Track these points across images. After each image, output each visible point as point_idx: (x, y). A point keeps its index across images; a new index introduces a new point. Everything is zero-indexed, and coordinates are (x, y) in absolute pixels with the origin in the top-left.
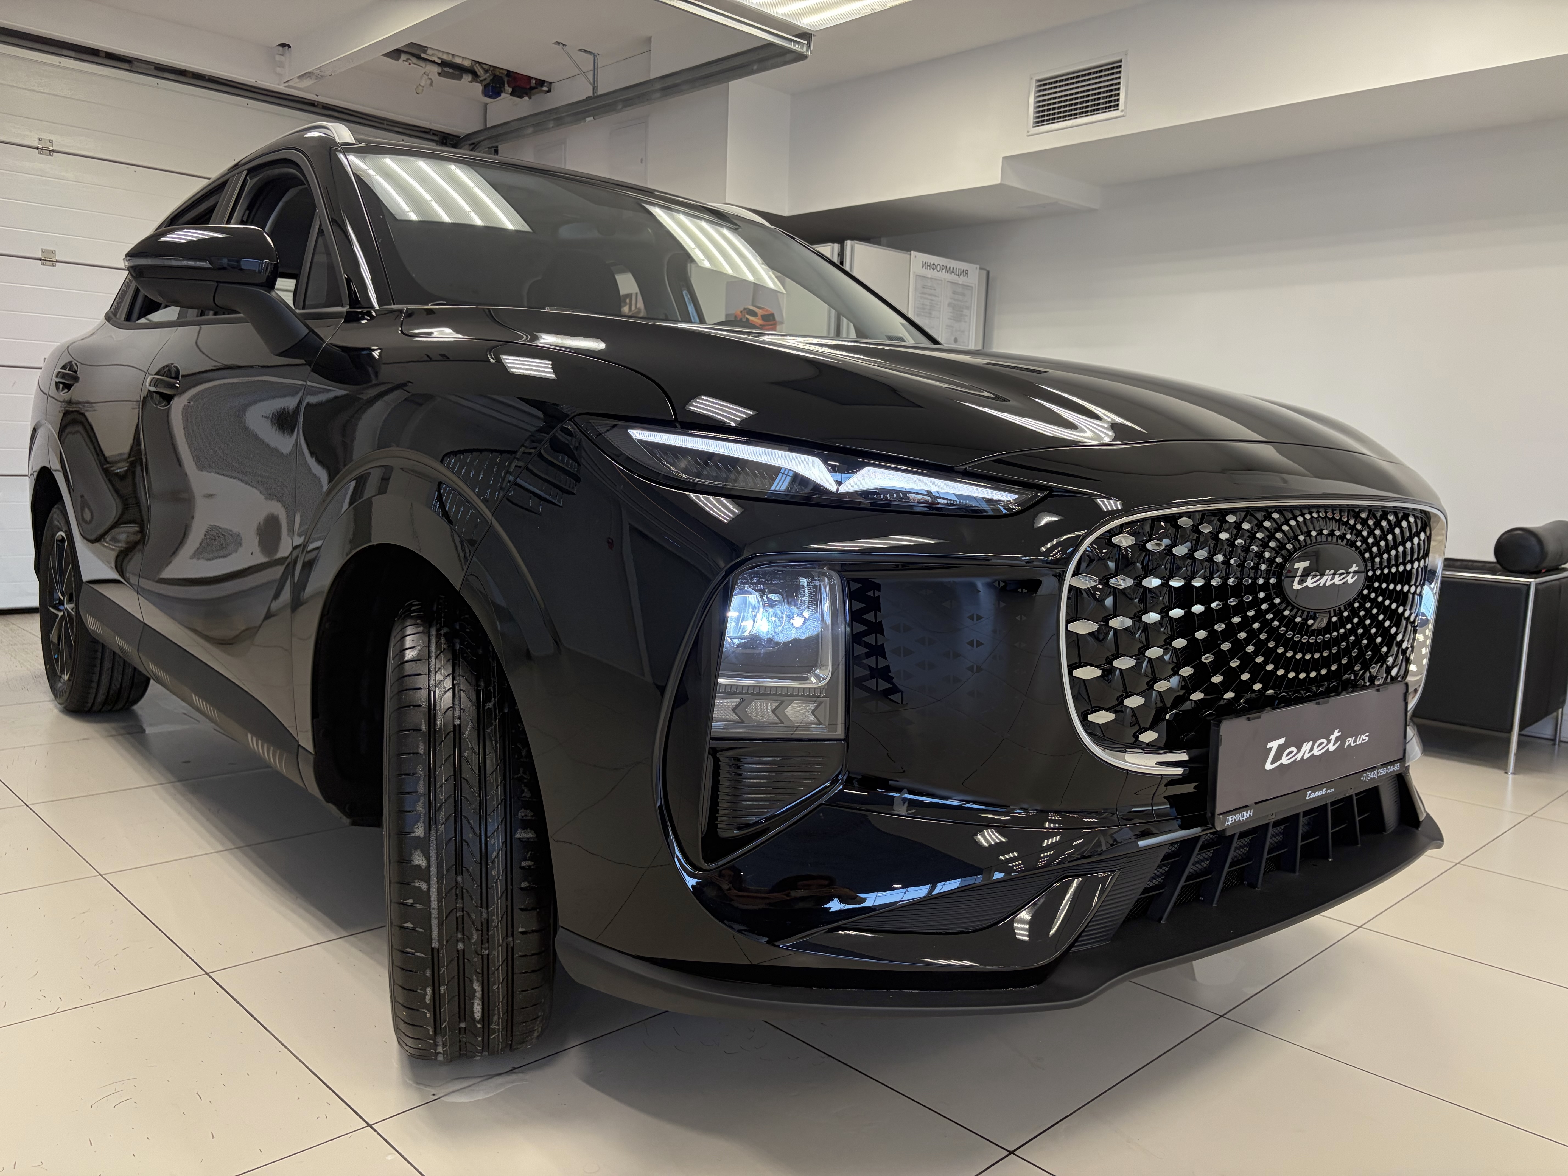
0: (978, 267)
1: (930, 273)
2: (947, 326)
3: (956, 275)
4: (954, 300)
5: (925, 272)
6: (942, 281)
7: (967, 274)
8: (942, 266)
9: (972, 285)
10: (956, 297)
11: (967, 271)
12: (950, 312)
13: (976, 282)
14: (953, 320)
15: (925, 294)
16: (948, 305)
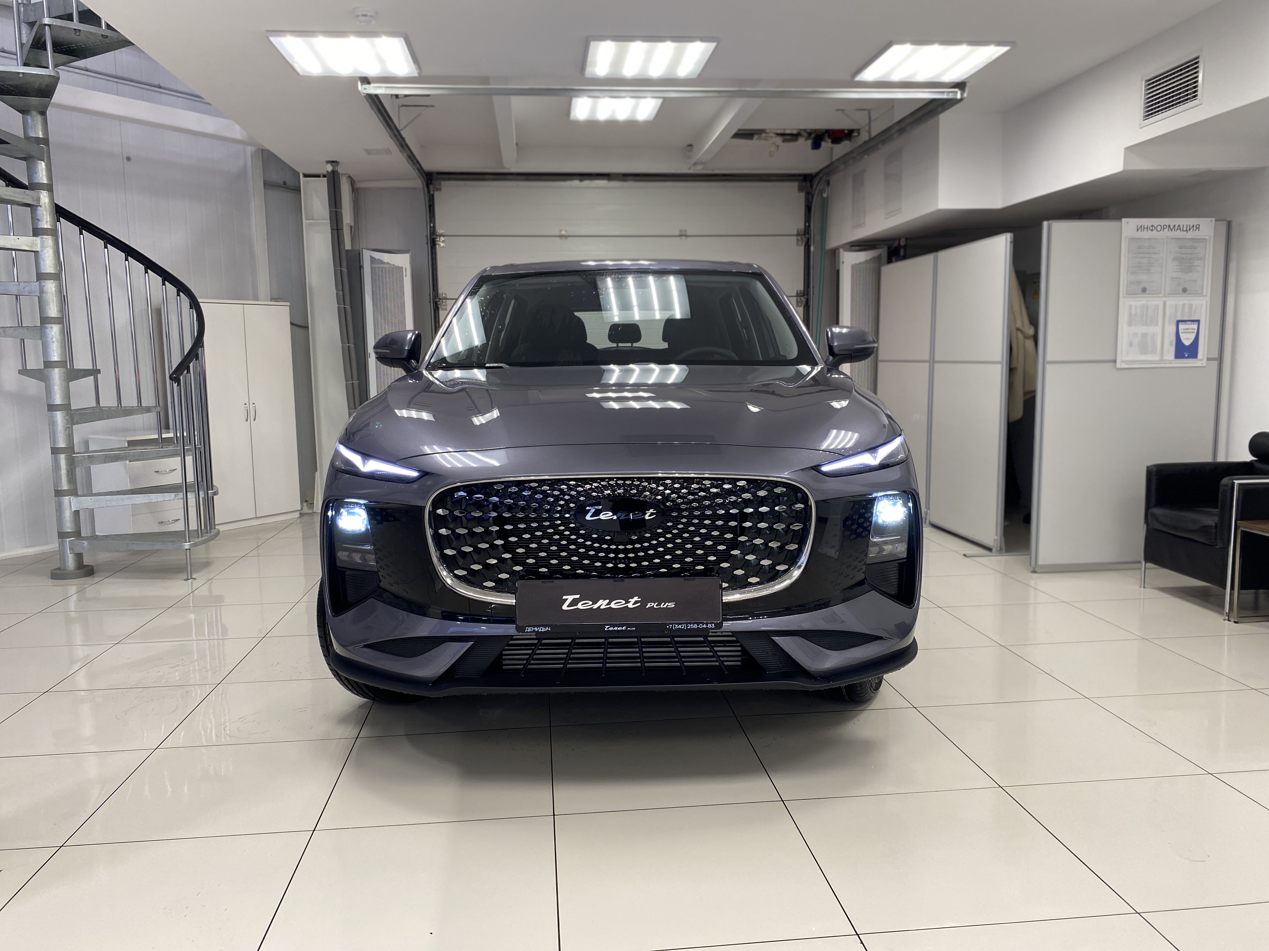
0: (1213, 219)
1: (1147, 234)
2: (1172, 278)
3: (1183, 231)
4: (1182, 254)
5: (1140, 234)
6: (1164, 239)
7: (1199, 228)
8: (1164, 225)
9: (1206, 237)
10: (1183, 251)
11: (1199, 225)
12: (1177, 266)
13: (1212, 234)
14: (1181, 272)
15: (1141, 253)
16: (1174, 259)
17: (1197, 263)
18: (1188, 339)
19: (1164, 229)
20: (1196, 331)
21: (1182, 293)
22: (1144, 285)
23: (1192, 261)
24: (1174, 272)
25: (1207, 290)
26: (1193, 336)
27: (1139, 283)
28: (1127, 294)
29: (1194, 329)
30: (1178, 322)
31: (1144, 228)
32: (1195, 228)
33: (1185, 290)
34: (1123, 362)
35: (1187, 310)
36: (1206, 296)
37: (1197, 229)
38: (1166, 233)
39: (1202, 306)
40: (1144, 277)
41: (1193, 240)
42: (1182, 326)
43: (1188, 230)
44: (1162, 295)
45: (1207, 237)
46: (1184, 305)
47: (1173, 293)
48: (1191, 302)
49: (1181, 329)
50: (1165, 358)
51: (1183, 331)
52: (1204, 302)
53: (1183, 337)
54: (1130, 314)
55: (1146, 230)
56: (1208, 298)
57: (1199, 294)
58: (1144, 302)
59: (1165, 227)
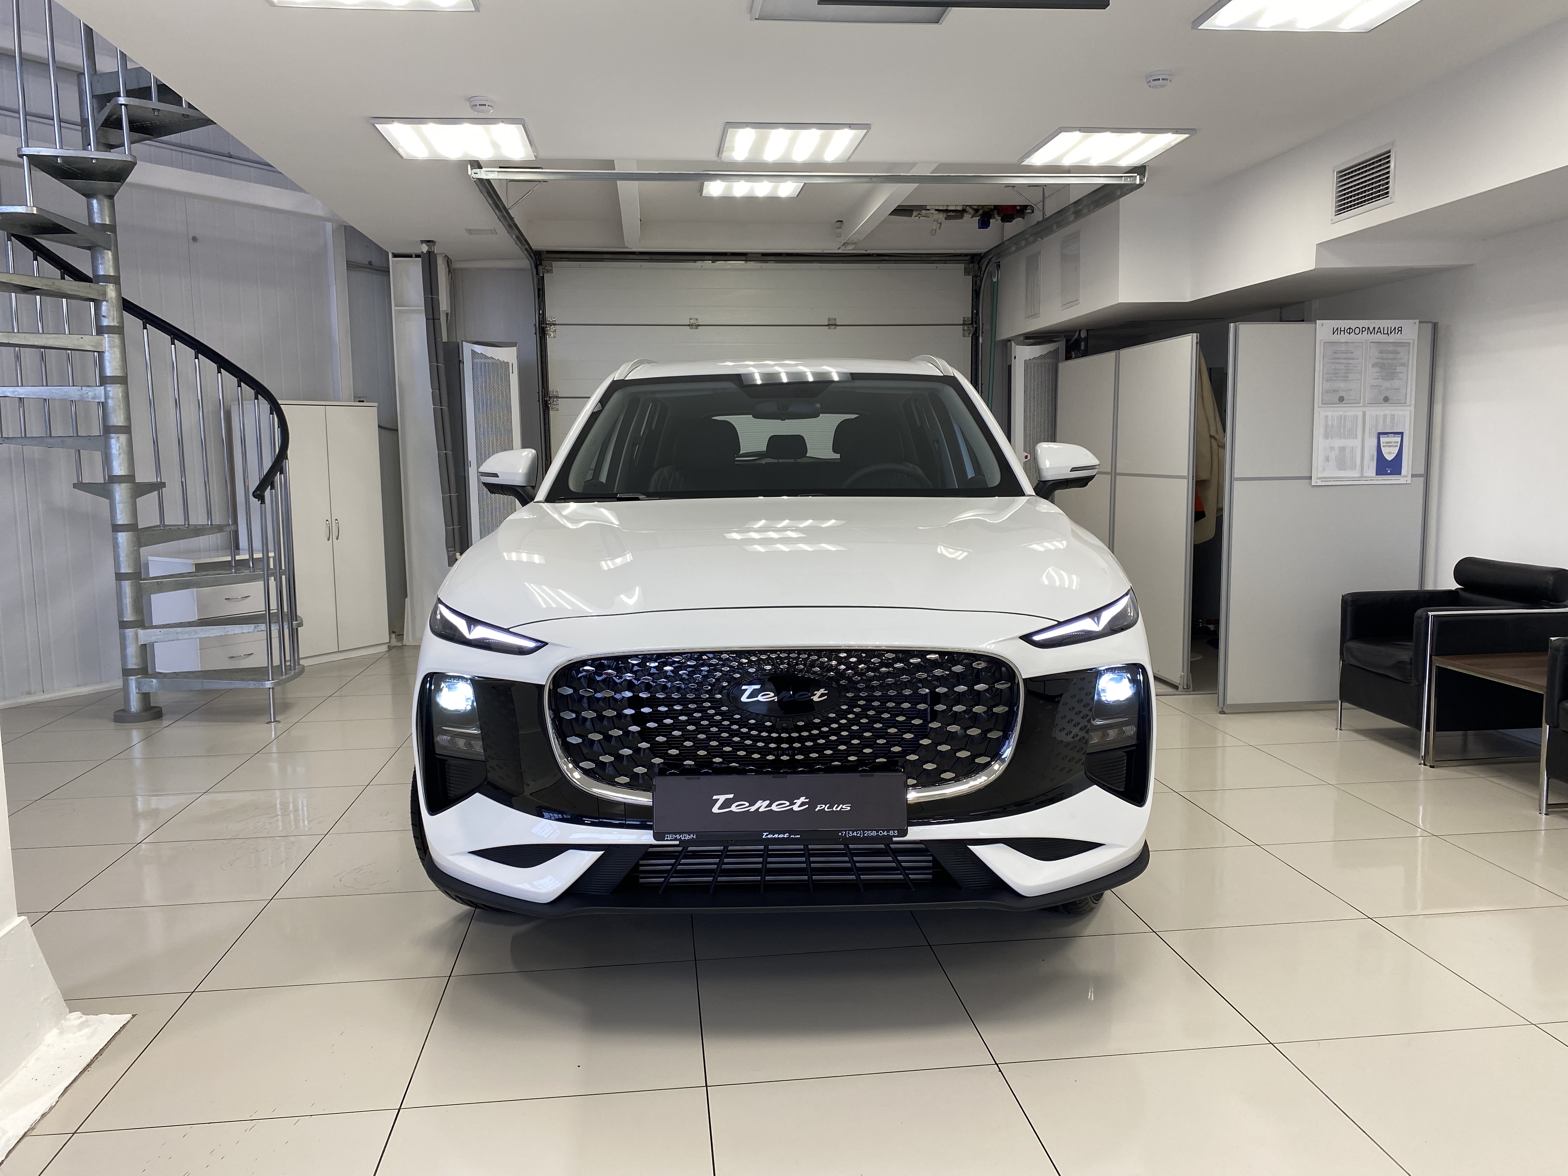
0: (1417, 321)
1: (1344, 337)
2: (1372, 386)
3: (1384, 334)
4: (1383, 359)
5: (1337, 337)
6: (1363, 343)
7: (1401, 331)
8: (1363, 328)
9: (1409, 341)
10: (1384, 356)
11: (1401, 327)
12: (1377, 372)
13: (1415, 337)
14: (1382, 379)
15: (1338, 359)
16: (1374, 366)
17: (1399, 369)
18: (1390, 453)
19: (1362, 331)
20: (1399, 444)
21: (1383, 402)
22: (1341, 394)
23: (1394, 368)
24: (1374, 379)
25: (1411, 399)
26: (1396, 450)
27: (1336, 391)
28: (1322, 404)
29: (1398, 442)
30: (1379, 434)
31: (1341, 331)
32: (1397, 331)
33: (1386, 399)
34: (1319, 478)
35: (1388, 421)
36: (1410, 406)
37: (1400, 332)
38: (1365, 335)
39: (1405, 417)
40: (1342, 385)
41: (1394, 344)
42: (1383, 439)
43: (1389, 332)
44: (1361, 405)
45: (1411, 341)
46: (1385, 416)
47: (1374, 403)
48: (1392, 413)
49: (1383, 443)
50: (1365, 475)
51: (1384, 444)
52: (1407, 413)
53: (1384, 450)
54: (1326, 426)
55: (1342, 332)
56: (1412, 408)
57: (1402, 403)
58: (1341, 413)
59: (1364, 330)
